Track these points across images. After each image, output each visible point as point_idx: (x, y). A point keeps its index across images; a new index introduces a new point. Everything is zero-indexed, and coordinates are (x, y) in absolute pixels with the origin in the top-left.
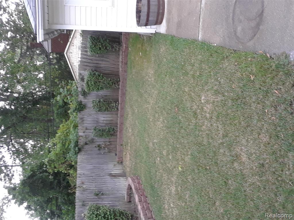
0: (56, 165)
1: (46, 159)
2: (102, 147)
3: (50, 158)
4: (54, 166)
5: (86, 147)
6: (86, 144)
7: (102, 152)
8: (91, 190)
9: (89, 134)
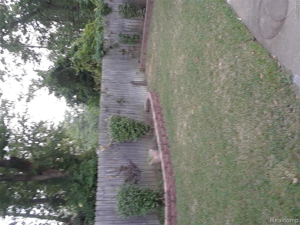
0: (82, 63)
1: (73, 58)
2: (127, 52)
3: (76, 57)
4: (80, 65)
5: (111, 50)
6: (111, 48)
7: (126, 56)
8: (114, 97)
9: (114, 39)
